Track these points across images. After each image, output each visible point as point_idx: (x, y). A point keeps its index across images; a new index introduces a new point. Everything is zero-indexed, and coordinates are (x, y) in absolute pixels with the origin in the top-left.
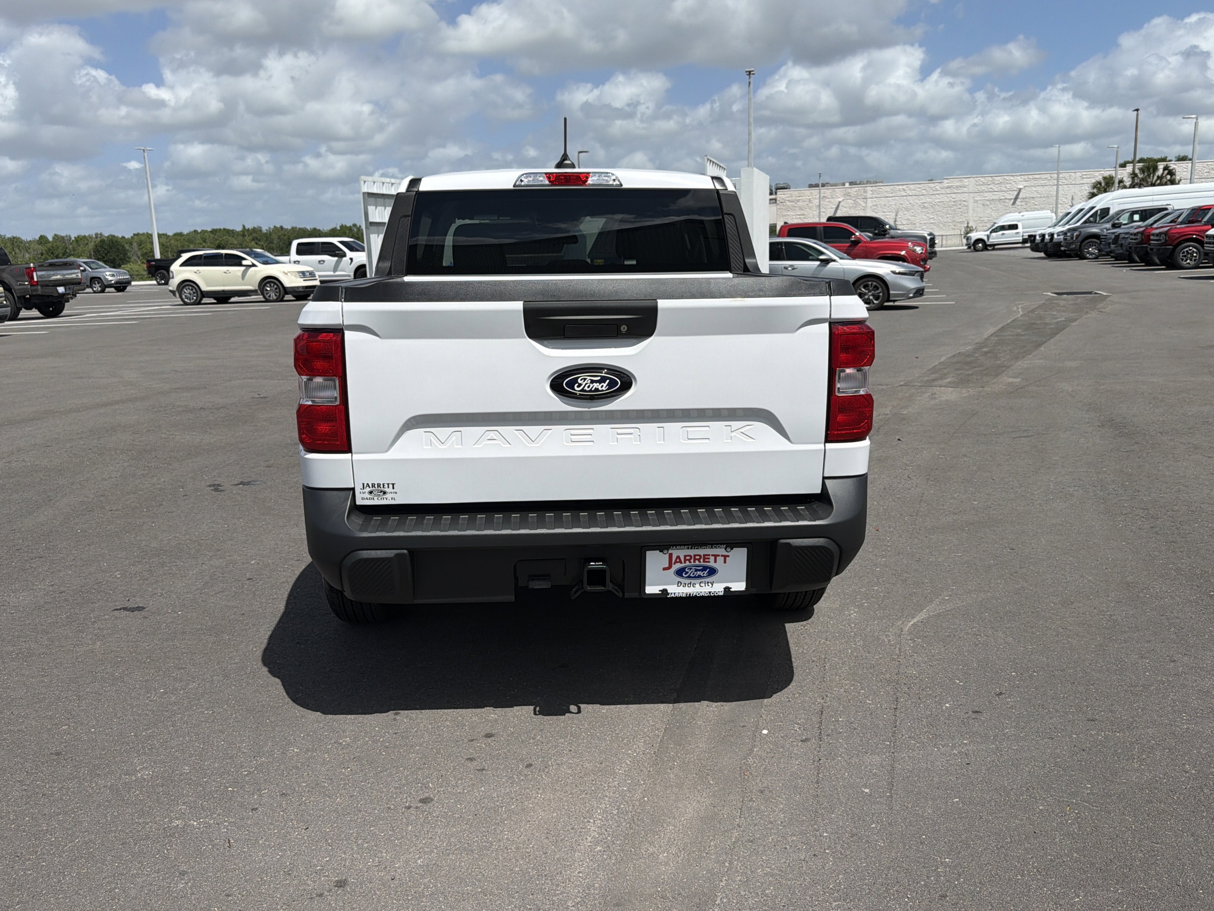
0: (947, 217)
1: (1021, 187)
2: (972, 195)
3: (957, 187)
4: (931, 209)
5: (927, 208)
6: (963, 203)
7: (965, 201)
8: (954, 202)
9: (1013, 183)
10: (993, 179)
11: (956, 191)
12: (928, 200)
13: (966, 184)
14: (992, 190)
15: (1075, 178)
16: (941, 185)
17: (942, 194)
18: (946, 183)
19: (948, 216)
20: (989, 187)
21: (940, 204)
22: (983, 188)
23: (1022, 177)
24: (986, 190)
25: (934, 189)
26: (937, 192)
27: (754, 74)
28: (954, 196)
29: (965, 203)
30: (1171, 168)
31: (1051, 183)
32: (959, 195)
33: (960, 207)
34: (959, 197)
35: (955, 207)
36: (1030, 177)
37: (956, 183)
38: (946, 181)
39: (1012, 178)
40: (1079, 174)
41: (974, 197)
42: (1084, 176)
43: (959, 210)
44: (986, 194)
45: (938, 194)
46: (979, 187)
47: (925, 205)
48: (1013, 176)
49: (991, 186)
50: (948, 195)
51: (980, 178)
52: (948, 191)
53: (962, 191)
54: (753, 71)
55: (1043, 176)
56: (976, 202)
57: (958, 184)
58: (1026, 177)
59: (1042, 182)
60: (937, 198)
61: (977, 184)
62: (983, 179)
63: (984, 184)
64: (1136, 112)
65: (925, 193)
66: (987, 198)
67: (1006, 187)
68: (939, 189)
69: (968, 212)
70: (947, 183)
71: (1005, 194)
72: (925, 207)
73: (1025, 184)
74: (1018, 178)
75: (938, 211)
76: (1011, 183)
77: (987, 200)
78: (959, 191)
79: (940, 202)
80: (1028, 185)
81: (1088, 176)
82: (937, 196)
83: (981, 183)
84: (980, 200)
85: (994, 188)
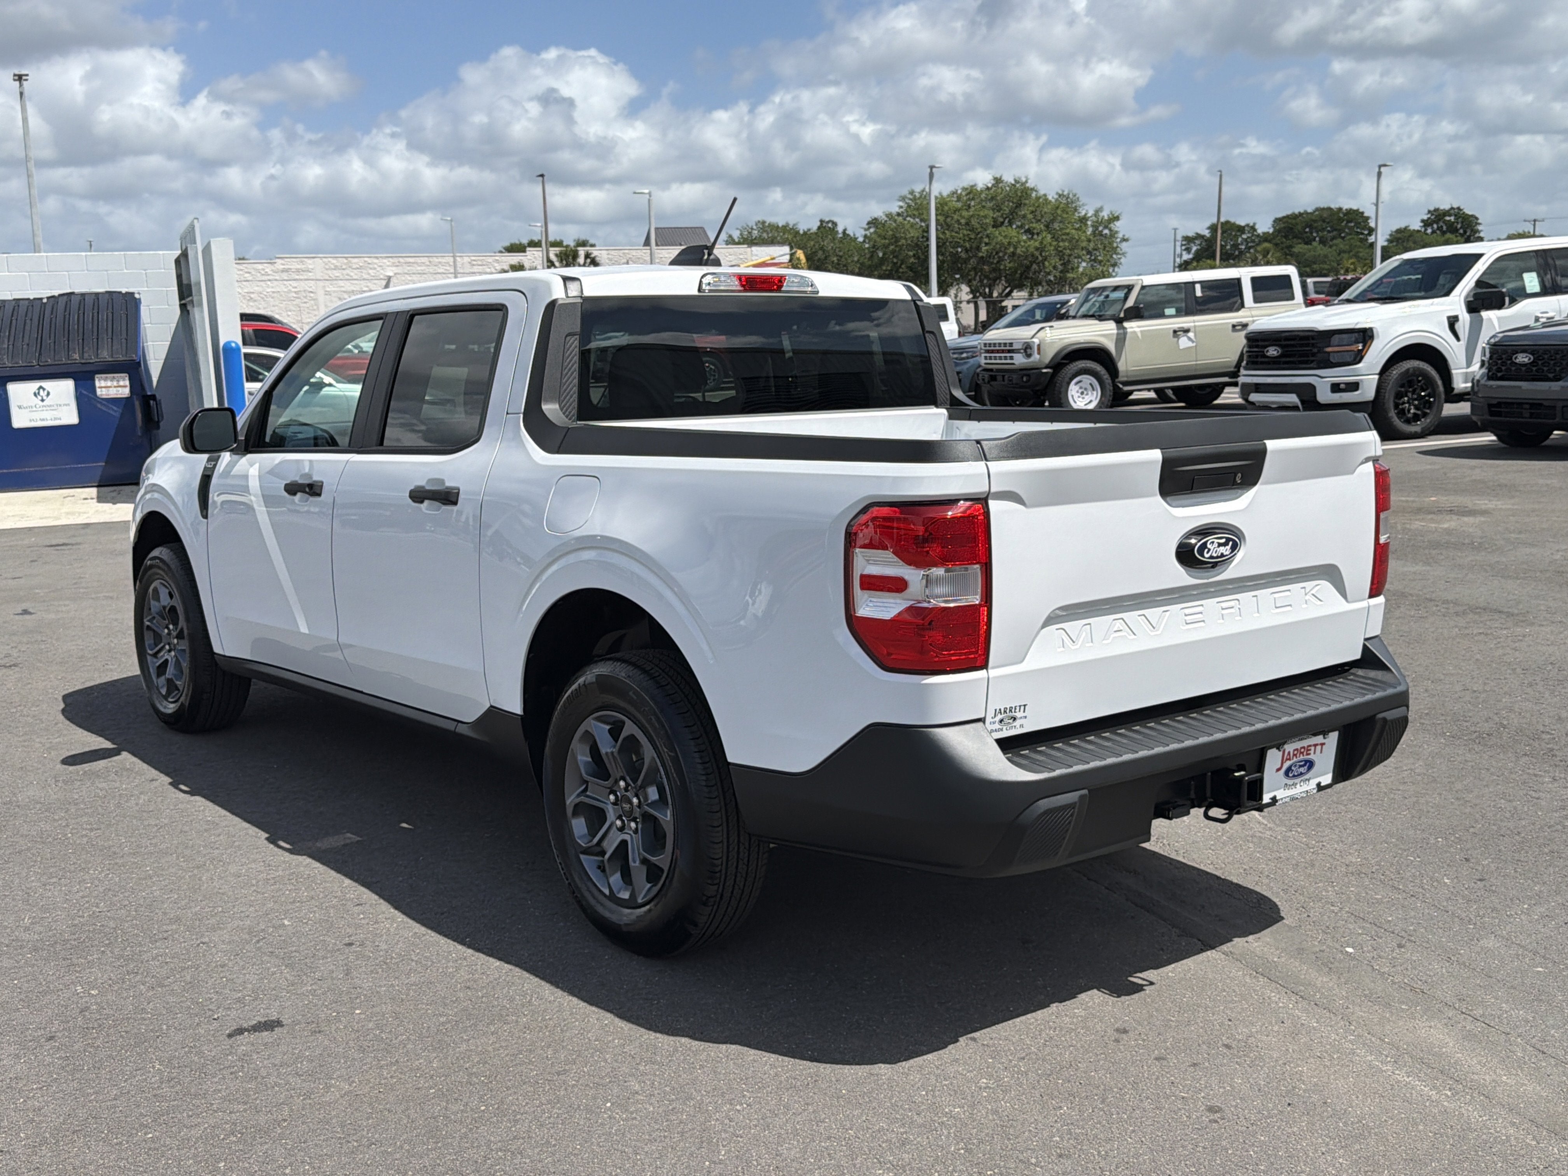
0: (288, 316)
1: (391, 274)
2: (321, 284)
3: (298, 271)
4: (263, 303)
5: (255, 301)
6: (309, 294)
7: (312, 292)
8: (295, 292)
9: (378, 269)
10: (350, 262)
11: (297, 277)
12: (256, 288)
13: (310, 267)
14: (349, 277)
15: (463, 264)
16: (272, 267)
17: (276, 280)
18: (279, 264)
19: (290, 313)
20: (345, 272)
21: (275, 295)
22: (337, 273)
23: (390, 259)
24: (341, 277)
25: (263, 272)
26: (269, 277)
27: (26, 80)
28: (294, 284)
29: (312, 295)
30: (592, 256)
31: (431, 271)
32: (302, 283)
33: (305, 300)
34: (302, 286)
35: (298, 300)
36: (401, 260)
37: (294, 265)
38: (279, 261)
39: (376, 261)
40: (466, 259)
41: (324, 287)
42: (474, 263)
43: (304, 305)
44: (341, 283)
45: (269, 280)
46: (329, 272)
47: (252, 296)
48: (377, 258)
49: (347, 271)
50: (285, 282)
51: (330, 259)
52: (285, 276)
53: (306, 277)
54: (27, 75)
55: (418, 260)
56: (327, 293)
57: (299, 267)
58: (396, 260)
59: (419, 268)
60: (268, 286)
61: (327, 267)
62: (334, 261)
63: (336, 268)
64: (541, 178)
65: (250, 278)
66: (343, 289)
67: (369, 274)
68: (270, 273)
69: (318, 308)
70: (283, 265)
71: (369, 284)
72: (251, 298)
73: (399, 270)
74: (385, 261)
75: (274, 306)
76: (375, 269)
77: (344, 292)
78: (302, 277)
79: (274, 292)
80: (399, 271)
81: (480, 263)
82: (269, 283)
83: (333, 267)
84: (334, 292)
85: (352, 274)
